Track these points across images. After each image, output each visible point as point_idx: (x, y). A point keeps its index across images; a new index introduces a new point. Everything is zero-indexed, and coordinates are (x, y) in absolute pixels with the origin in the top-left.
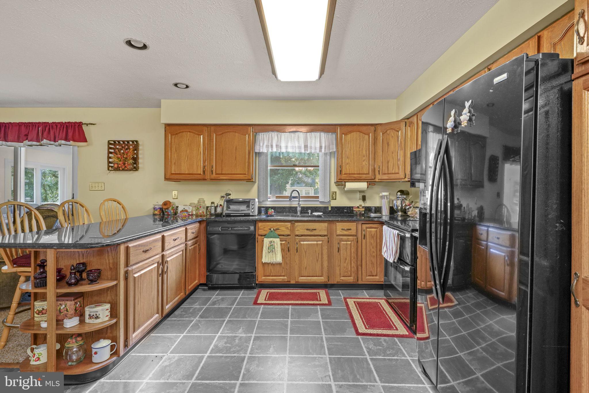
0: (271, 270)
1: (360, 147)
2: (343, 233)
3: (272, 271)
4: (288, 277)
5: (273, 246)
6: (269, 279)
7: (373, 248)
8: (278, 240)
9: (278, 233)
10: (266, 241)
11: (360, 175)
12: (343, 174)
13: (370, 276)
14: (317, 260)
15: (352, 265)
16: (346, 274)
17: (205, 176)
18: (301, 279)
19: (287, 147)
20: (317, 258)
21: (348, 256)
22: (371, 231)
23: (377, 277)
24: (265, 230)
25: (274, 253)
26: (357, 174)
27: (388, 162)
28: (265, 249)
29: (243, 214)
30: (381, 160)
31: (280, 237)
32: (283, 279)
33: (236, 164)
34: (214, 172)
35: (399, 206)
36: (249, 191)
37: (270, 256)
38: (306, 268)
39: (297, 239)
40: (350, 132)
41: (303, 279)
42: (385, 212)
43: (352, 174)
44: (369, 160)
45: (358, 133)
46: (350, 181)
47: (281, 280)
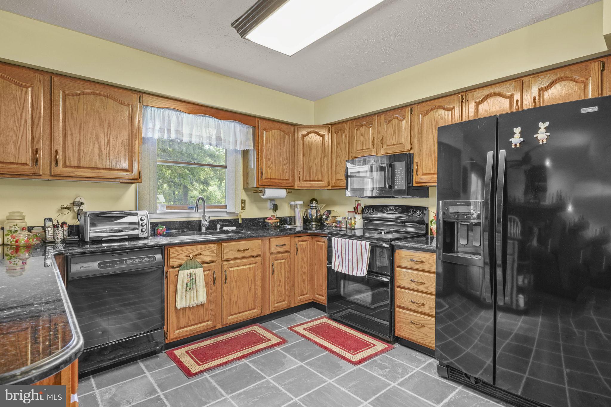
0: (189, 317)
1: (281, 148)
2: (278, 251)
3: (191, 317)
4: (213, 322)
5: (194, 280)
6: (186, 331)
7: (304, 263)
8: (201, 270)
9: (200, 261)
10: (183, 274)
11: (281, 181)
12: (264, 178)
13: (301, 295)
14: (250, 289)
15: (286, 287)
16: (280, 298)
17: (39, 168)
18: (229, 320)
19: (191, 135)
20: (250, 286)
21: (282, 277)
22: (302, 245)
23: (308, 295)
24: (180, 259)
25: (195, 291)
26: (278, 179)
27: (310, 168)
28: (181, 287)
29: (127, 237)
30: (302, 166)
31: (204, 265)
32: (206, 326)
33: (109, 151)
34: (60, 162)
35: (313, 215)
36: (118, 198)
37: (188, 296)
38: (236, 303)
39: (226, 265)
40: (272, 129)
41: (231, 319)
42: (299, 222)
43: (273, 179)
44: (289, 164)
45: (279, 131)
46: (270, 187)
47: (203, 329)
